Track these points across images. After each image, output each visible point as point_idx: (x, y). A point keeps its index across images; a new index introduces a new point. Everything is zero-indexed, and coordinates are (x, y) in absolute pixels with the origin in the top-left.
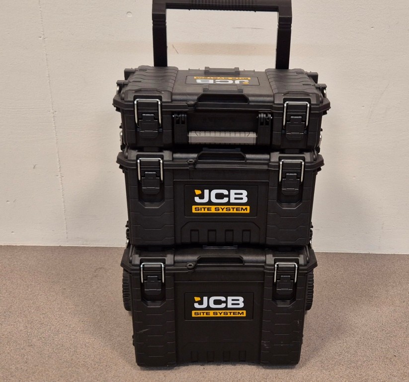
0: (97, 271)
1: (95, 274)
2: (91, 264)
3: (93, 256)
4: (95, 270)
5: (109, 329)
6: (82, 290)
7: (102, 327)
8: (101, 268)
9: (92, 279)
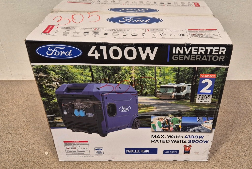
0: (28, 97)
1: (27, 98)
2: (25, 92)
3: (28, 86)
4: (27, 96)
5: (28, 139)
6: (16, 110)
7: (23, 137)
8: (31, 94)
9: (24, 102)
